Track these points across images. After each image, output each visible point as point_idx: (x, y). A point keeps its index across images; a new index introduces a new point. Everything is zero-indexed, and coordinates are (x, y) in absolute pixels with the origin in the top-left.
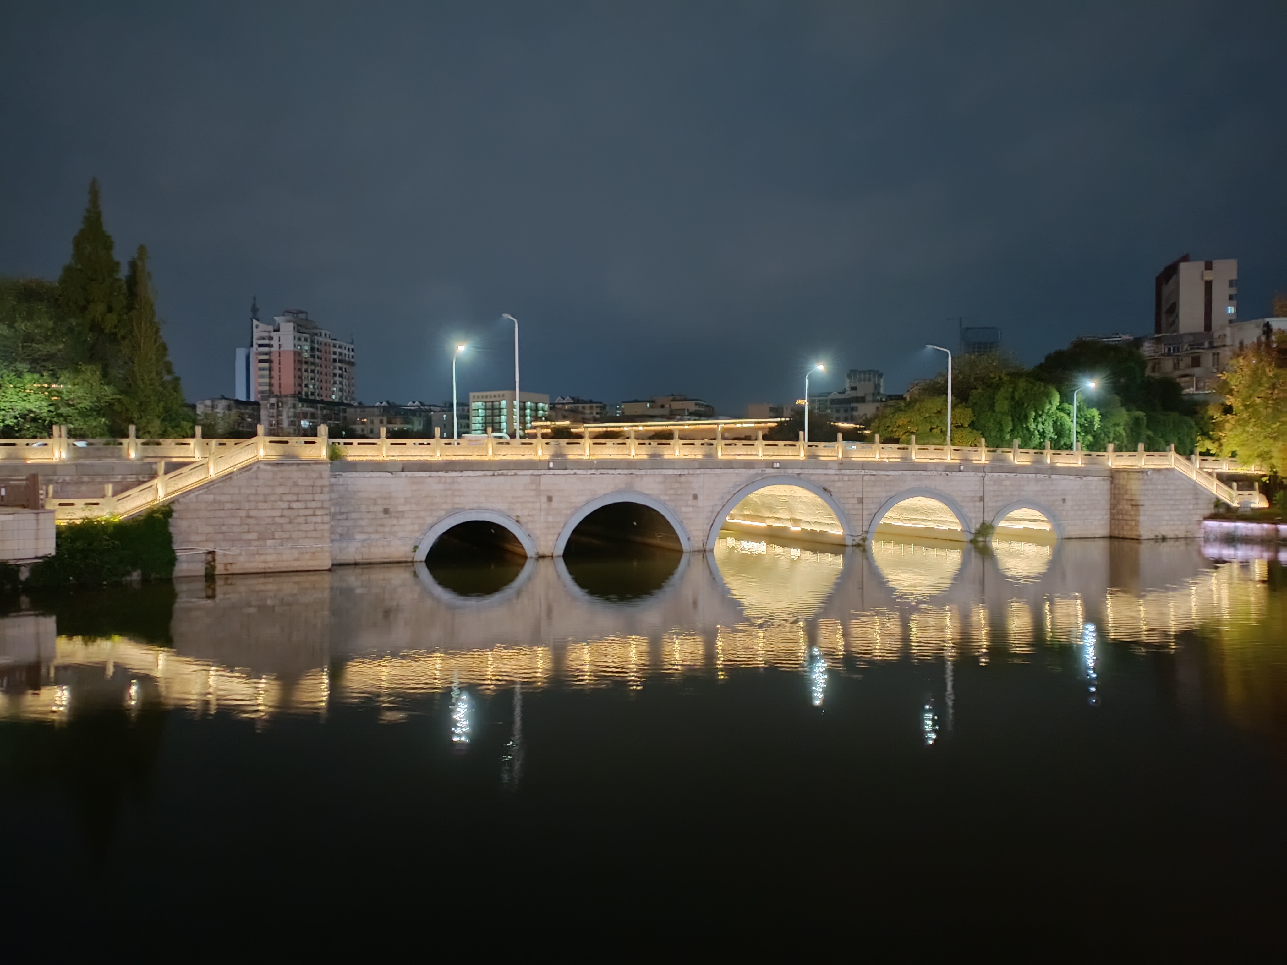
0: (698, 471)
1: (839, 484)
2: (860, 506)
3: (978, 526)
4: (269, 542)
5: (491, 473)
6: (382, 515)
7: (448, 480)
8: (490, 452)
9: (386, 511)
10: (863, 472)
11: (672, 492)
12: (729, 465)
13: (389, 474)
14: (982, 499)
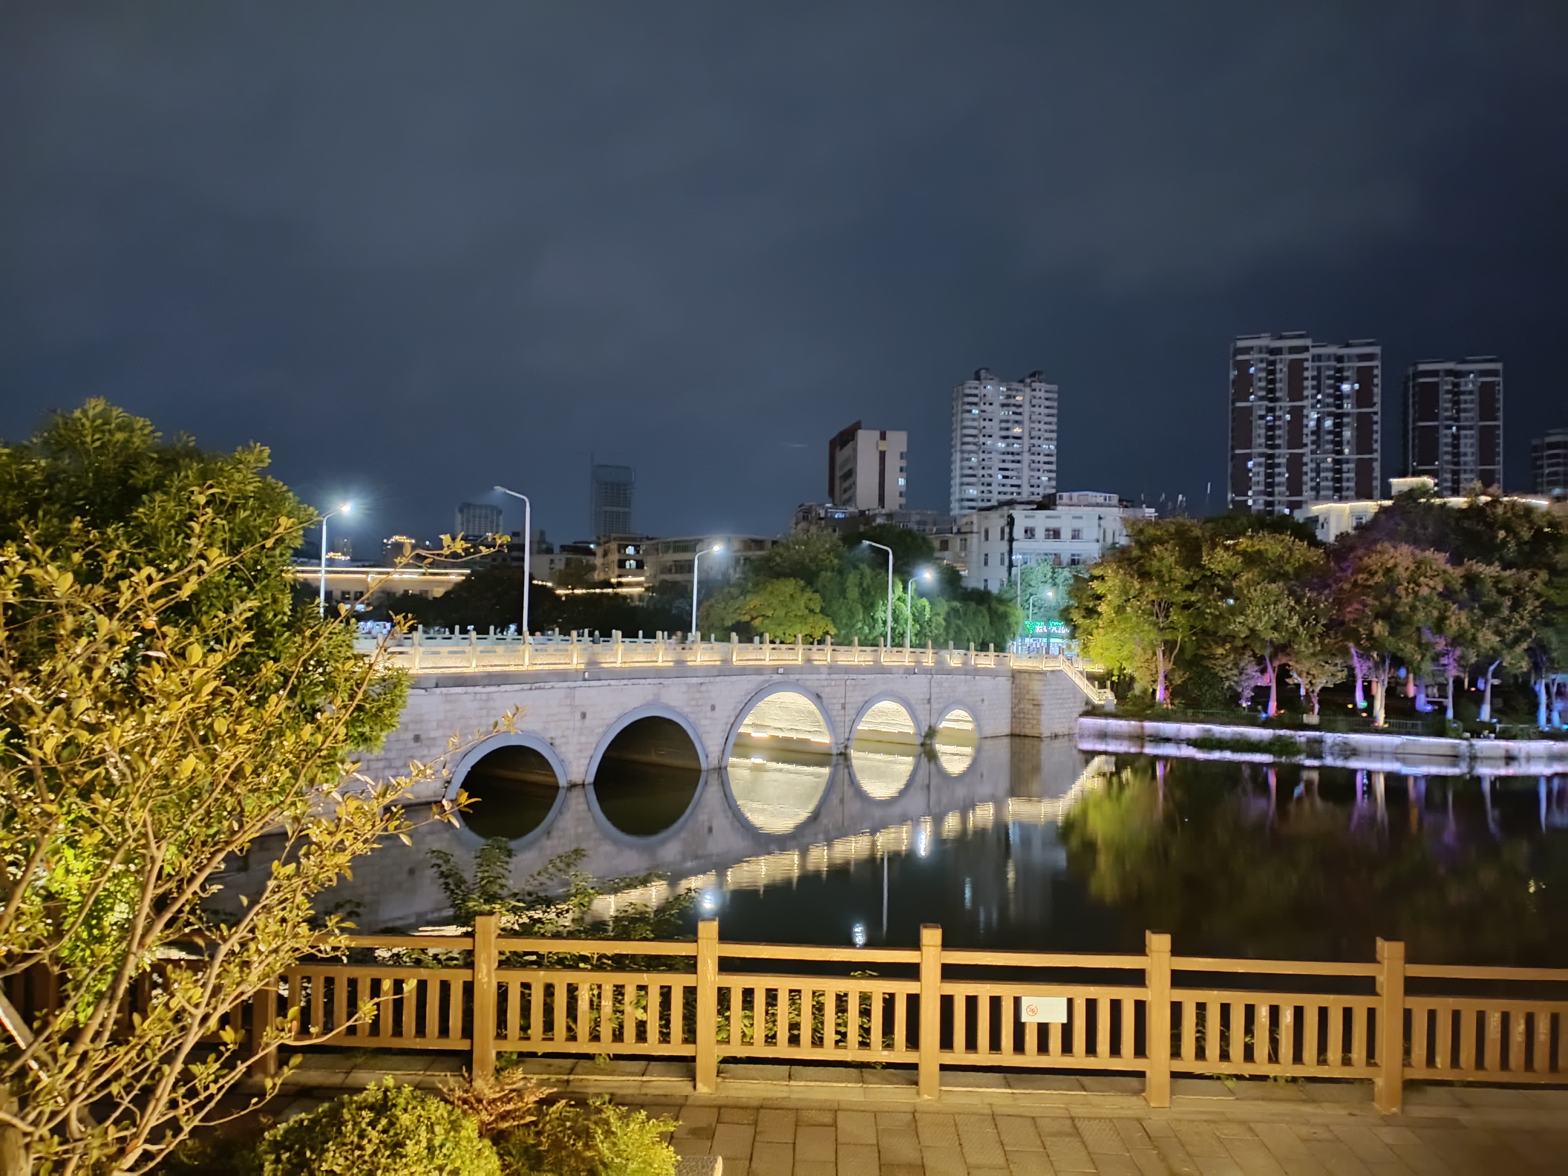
0: (718, 679)
1: (828, 690)
2: (842, 712)
3: (926, 729)
5: (527, 686)
6: (412, 744)
7: (484, 697)
8: (527, 662)
9: (417, 738)
10: (846, 677)
11: (693, 703)
12: (742, 671)
13: (423, 691)
14: (929, 701)
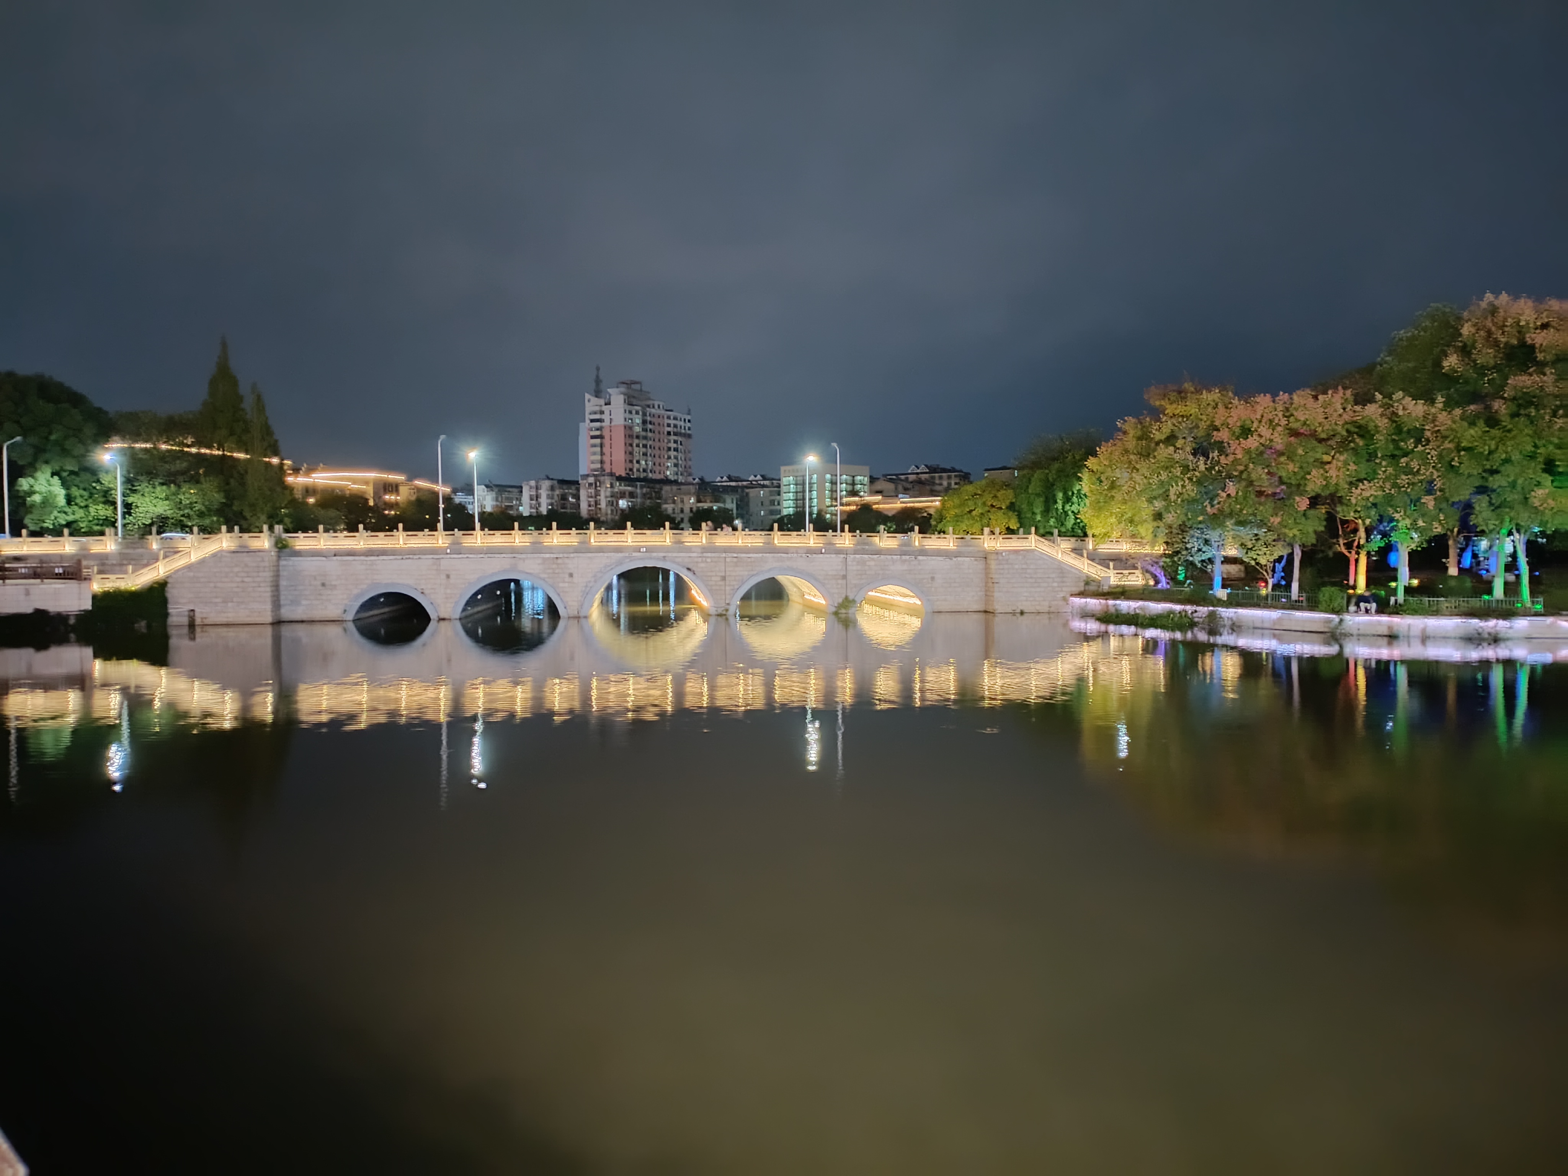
0: (572, 555)
1: (703, 565)
2: (722, 583)
3: (841, 600)
4: (230, 604)
5: (401, 557)
6: (320, 588)
7: (369, 563)
8: (401, 542)
9: (323, 585)
10: (724, 555)
11: (550, 571)
12: (600, 550)
13: (324, 558)
14: (844, 577)
